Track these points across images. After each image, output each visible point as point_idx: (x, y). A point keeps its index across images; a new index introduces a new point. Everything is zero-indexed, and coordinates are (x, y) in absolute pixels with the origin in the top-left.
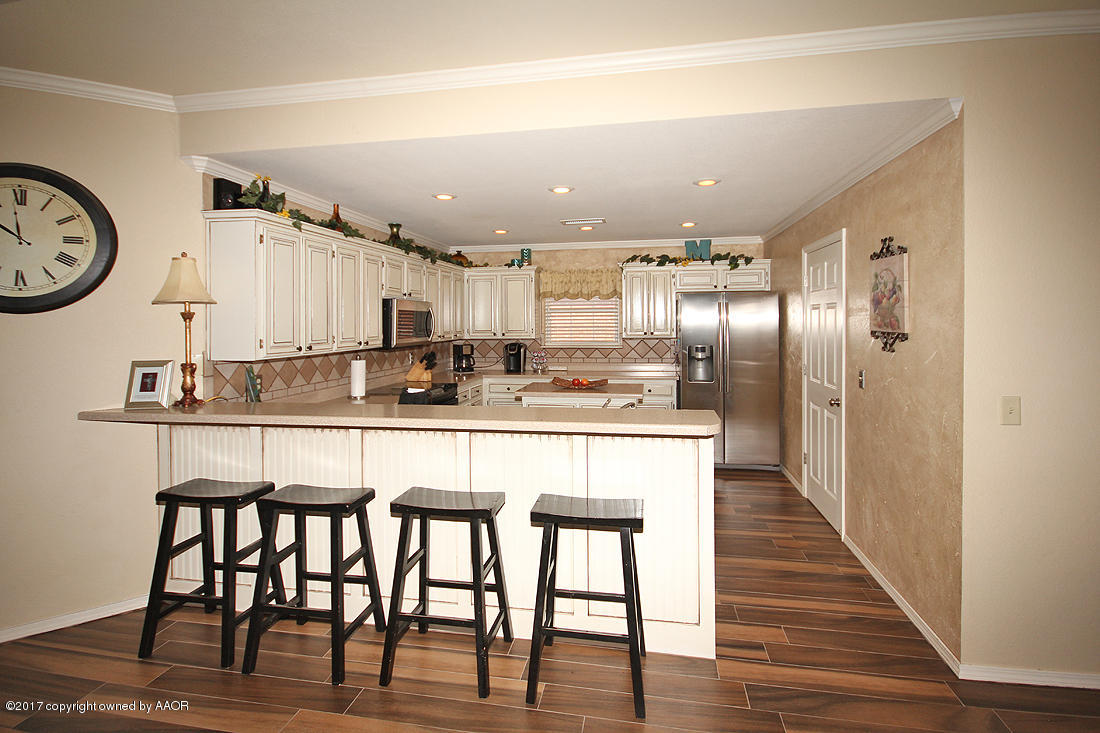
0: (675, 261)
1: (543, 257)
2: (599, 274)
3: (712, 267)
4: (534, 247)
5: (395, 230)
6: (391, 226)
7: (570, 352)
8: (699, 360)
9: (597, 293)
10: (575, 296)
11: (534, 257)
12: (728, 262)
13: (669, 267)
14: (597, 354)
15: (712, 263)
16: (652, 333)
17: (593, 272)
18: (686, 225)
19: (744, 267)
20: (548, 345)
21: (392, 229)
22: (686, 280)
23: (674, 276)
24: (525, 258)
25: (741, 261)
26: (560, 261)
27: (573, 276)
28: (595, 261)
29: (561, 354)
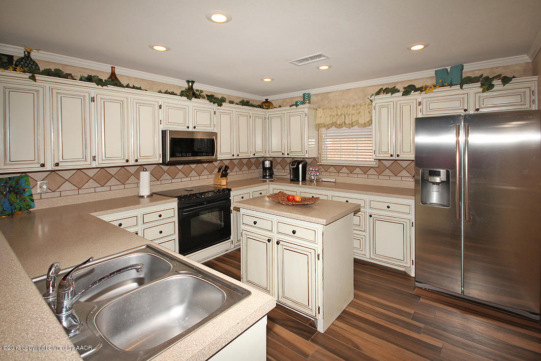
0: (421, 89)
1: (319, 97)
2: (358, 107)
3: (461, 92)
4: (312, 92)
5: (190, 84)
6: (188, 82)
7: (338, 168)
8: (434, 183)
9: (357, 123)
10: (339, 126)
11: (313, 99)
12: (479, 84)
13: (415, 96)
14: (358, 170)
15: (461, 88)
16: (398, 156)
17: (354, 107)
18: (415, 48)
19: (501, 87)
20: (323, 162)
21: (189, 84)
22: (433, 106)
23: (420, 104)
24: (306, 99)
25: (497, 83)
26: (331, 100)
27: (339, 111)
28: (357, 98)
29: (332, 169)
